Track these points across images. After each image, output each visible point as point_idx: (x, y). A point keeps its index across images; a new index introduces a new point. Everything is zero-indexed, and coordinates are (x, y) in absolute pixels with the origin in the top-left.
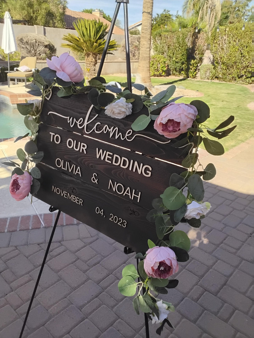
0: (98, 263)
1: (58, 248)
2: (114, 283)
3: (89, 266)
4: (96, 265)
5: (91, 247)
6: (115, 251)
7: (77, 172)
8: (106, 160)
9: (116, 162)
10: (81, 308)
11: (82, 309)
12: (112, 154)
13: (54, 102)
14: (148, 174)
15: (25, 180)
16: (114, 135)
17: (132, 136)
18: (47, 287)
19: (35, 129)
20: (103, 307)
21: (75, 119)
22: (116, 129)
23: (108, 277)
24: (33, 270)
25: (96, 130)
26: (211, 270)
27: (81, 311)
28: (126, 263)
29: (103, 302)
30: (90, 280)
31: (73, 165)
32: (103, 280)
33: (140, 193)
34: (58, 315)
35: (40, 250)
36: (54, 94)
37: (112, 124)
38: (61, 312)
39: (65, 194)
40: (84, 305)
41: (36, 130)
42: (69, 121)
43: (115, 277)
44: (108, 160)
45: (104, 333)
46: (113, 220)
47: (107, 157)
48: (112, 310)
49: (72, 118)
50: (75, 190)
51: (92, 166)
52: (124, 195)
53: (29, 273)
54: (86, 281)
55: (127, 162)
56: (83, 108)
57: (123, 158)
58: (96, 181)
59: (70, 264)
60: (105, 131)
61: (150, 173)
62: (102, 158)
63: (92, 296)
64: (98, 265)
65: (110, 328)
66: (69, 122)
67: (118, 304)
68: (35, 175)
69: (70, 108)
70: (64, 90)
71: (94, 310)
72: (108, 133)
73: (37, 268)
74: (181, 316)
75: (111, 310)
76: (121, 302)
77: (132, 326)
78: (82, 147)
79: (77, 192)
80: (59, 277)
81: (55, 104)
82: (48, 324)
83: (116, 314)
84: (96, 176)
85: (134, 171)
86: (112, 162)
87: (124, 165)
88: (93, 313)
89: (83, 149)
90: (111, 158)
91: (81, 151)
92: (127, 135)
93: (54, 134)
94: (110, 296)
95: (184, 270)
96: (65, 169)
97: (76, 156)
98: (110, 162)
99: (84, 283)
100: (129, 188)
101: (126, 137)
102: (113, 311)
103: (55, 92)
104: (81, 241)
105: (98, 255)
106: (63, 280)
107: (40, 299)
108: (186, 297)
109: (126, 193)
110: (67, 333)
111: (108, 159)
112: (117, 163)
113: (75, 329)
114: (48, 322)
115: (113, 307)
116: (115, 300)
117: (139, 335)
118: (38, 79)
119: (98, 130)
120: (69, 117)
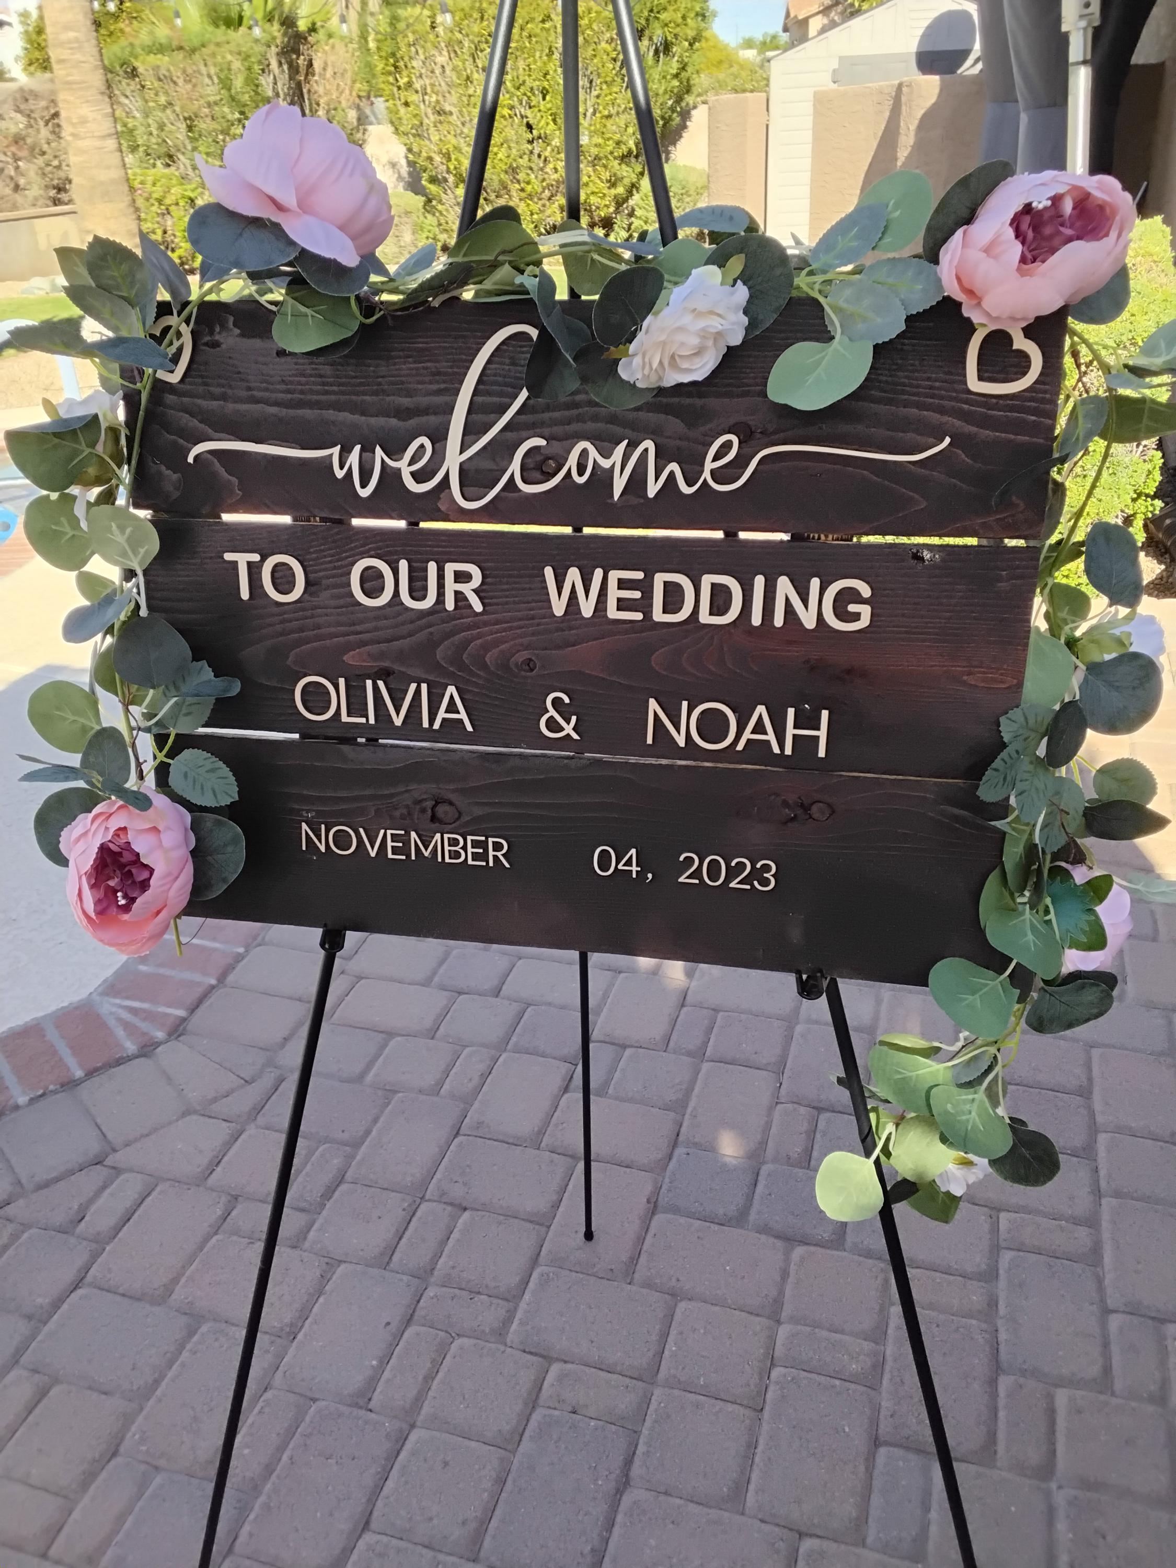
0: (340, 1179)
1: (108, 1191)
2: (455, 1235)
3: (302, 1210)
4: (337, 1193)
5: (268, 1129)
6: (389, 1104)
7: (442, 714)
8: (613, 613)
9: (672, 605)
10: (366, 1400)
11: (370, 1400)
12: (639, 575)
13: (212, 389)
14: (856, 617)
15: (168, 828)
16: (637, 482)
17: (740, 463)
18: (150, 1381)
19: (135, 553)
20: (461, 1348)
21: (378, 449)
22: (646, 450)
23: (414, 1219)
24: (33, 1337)
25: (525, 481)
26: (799, 1029)
27: (371, 1411)
28: (461, 1132)
29: (447, 1332)
30: (343, 1266)
31: (413, 686)
32: (400, 1239)
33: (825, 714)
34: (278, 1477)
35: (15, 1237)
36: (206, 344)
37: (618, 430)
38: (285, 1458)
39: (390, 844)
40: (372, 1382)
41: (144, 558)
42: (342, 467)
43: (445, 1206)
44: (619, 609)
45: (521, 1449)
46: (701, 879)
47: (614, 593)
48: (506, 1345)
49: (358, 448)
50: (451, 803)
51: (530, 660)
52: (740, 747)
53: (17, 1362)
54: (324, 1278)
55: (730, 593)
56: (420, 386)
57: (707, 580)
58: (569, 729)
59: (206, 1240)
60: (581, 473)
61: (865, 611)
62: (587, 609)
63: (389, 1327)
64: (344, 1187)
65: (536, 1417)
66: (340, 474)
67: (516, 1309)
68: (203, 793)
69: (333, 397)
70: (303, 309)
71: (429, 1378)
72: (602, 479)
73: (45, 1323)
74: (779, 1244)
75: (502, 1348)
76: (527, 1296)
77: (618, 1369)
78: (451, 587)
79: (460, 814)
80: (186, 1314)
81: (224, 397)
82: (251, 1535)
83: (531, 1353)
84: (567, 700)
85: (779, 621)
86: (648, 614)
87: (717, 608)
88: (431, 1394)
89: (459, 595)
90: (637, 595)
91: (450, 605)
92: (709, 465)
93: (256, 557)
94: (464, 1293)
95: (706, 1066)
96: (363, 720)
97: (422, 636)
98: (638, 616)
99: (320, 1293)
100: (761, 709)
101: (706, 475)
102: (509, 1344)
103: (212, 333)
104: (207, 1120)
105: (321, 1149)
106: (214, 1320)
107: (144, 1448)
108: (764, 1163)
109: (747, 735)
110: (363, 1530)
111: (622, 605)
112: (677, 610)
113: (387, 1498)
114: (246, 1528)
115: (500, 1333)
116: (495, 1301)
117: (664, 1387)
118: (109, 273)
119: (537, 475)
120: (336, 450)
